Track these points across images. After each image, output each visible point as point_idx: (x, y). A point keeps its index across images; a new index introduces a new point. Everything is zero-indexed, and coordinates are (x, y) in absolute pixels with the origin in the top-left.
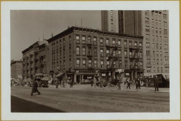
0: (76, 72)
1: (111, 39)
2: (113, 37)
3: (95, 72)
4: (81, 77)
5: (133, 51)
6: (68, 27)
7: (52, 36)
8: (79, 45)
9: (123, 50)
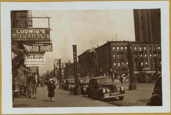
0: (114, 71)
1: (138, 46)
2: (140, 45)
3: (127, 71)
4: (118, 75)
5: (157, 53)
6: (108, 41)
7: (98, 46)
8: (115, 53)
9: (148, 54)
